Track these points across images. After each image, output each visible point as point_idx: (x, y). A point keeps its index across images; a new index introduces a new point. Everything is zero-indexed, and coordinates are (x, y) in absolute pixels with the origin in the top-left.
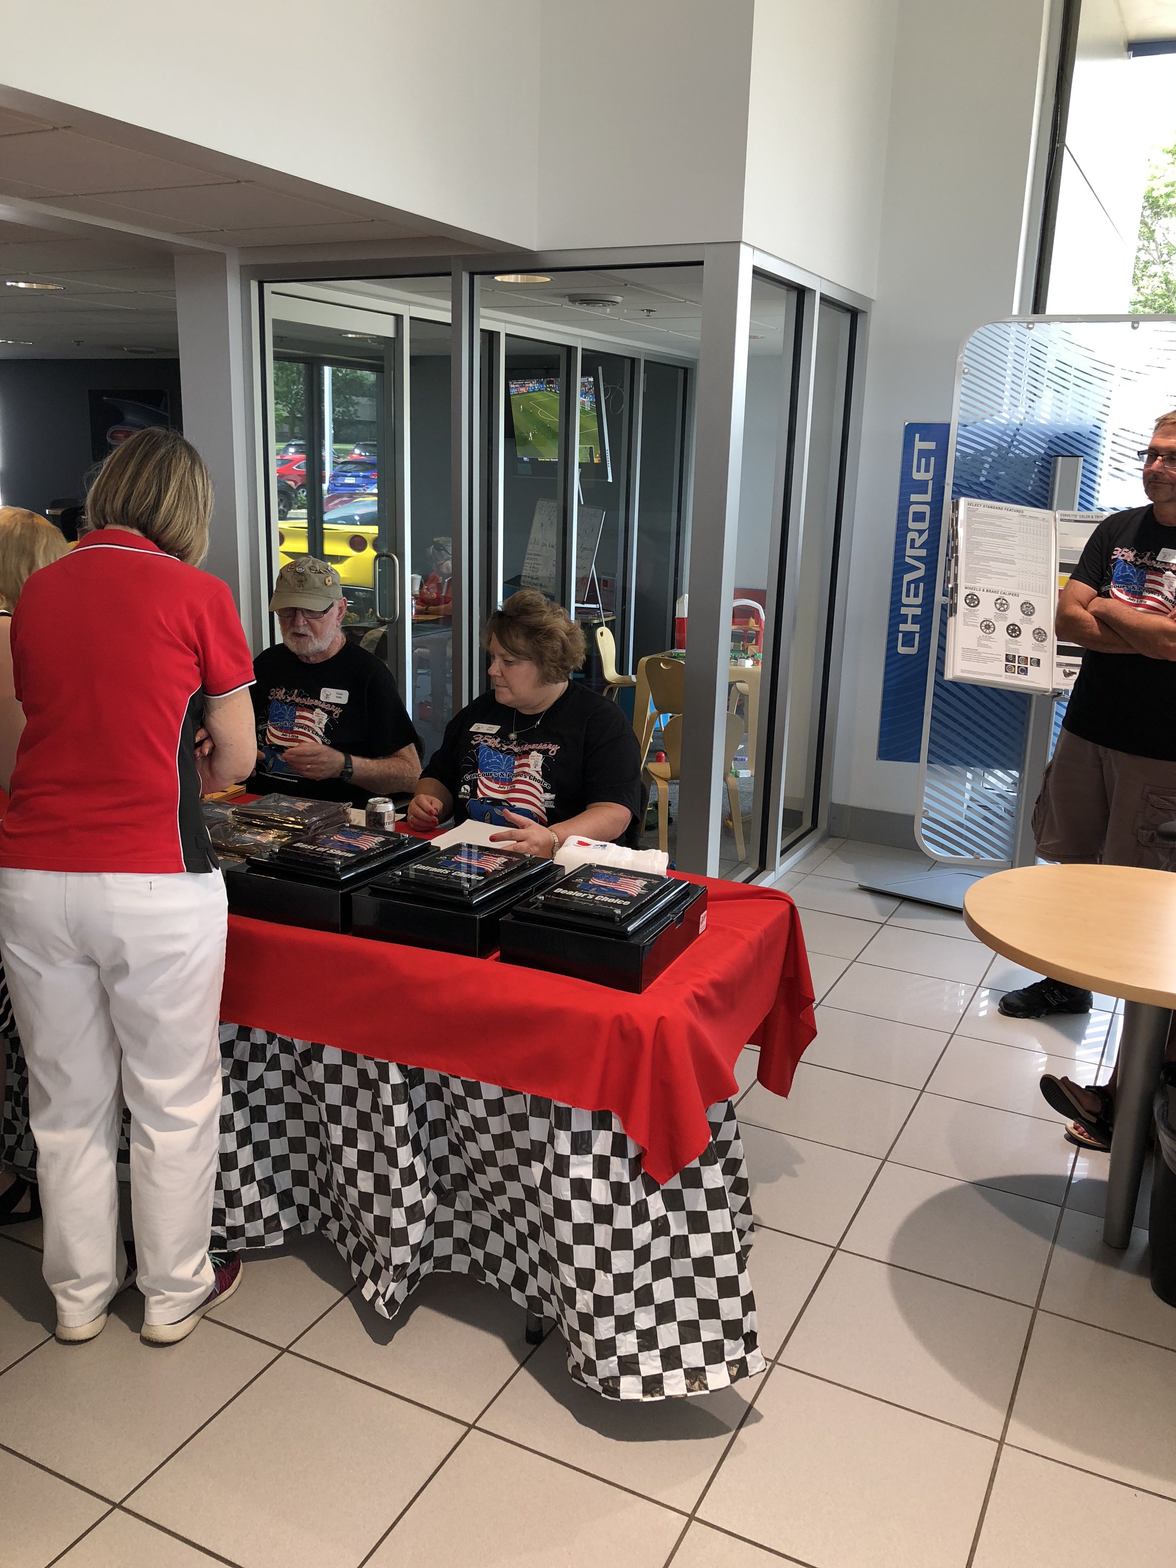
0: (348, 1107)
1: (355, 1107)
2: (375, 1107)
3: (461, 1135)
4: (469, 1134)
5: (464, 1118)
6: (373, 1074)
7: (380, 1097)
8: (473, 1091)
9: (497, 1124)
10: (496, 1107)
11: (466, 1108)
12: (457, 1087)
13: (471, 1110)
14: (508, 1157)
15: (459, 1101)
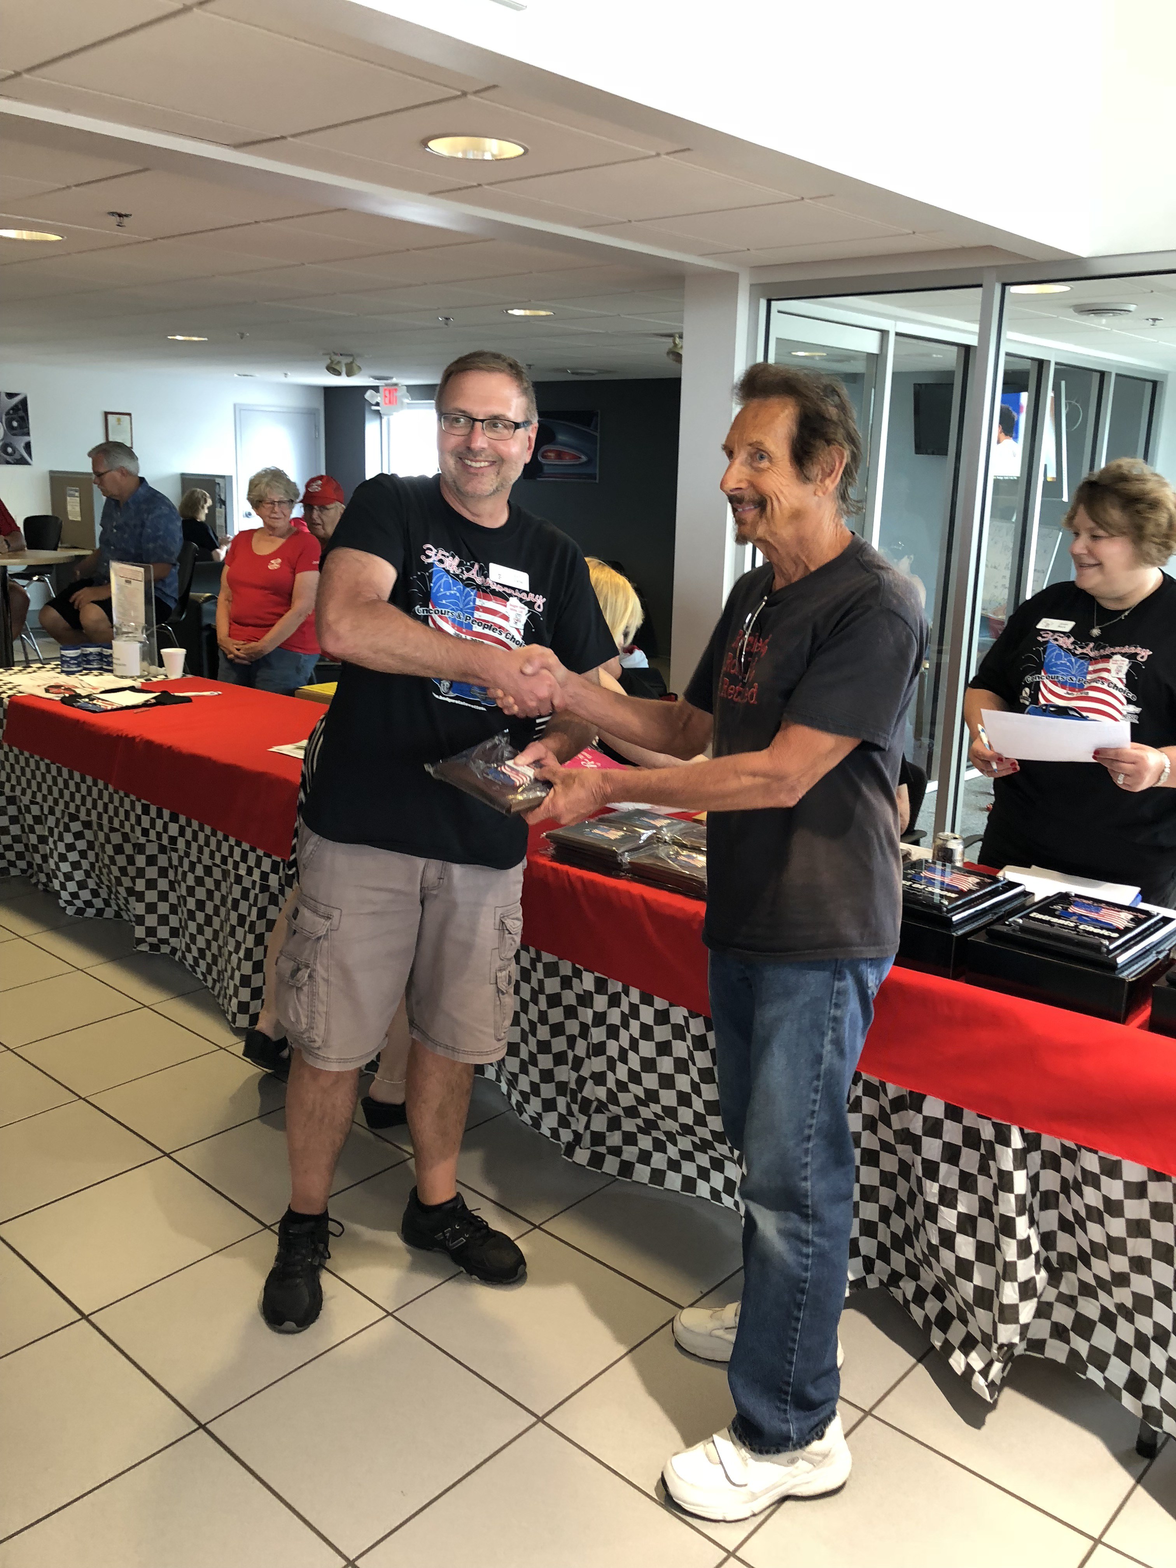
0: (947, 1165)
1: (958, 1166)
2: (984, 1170)
3: (1083, 1213)
4: (1094, 1214)
5: (1092, 1197)
6: (987, 1132)
7: (994, 1159)
8: (1112, 1170)
9: (1136, 1209)
10: (1138, 1191)
11: (1098, 1187)
12: (1091, 1162)
13: (1105, 1190)
14: (1141, 1247)
15: (1090, 1177)
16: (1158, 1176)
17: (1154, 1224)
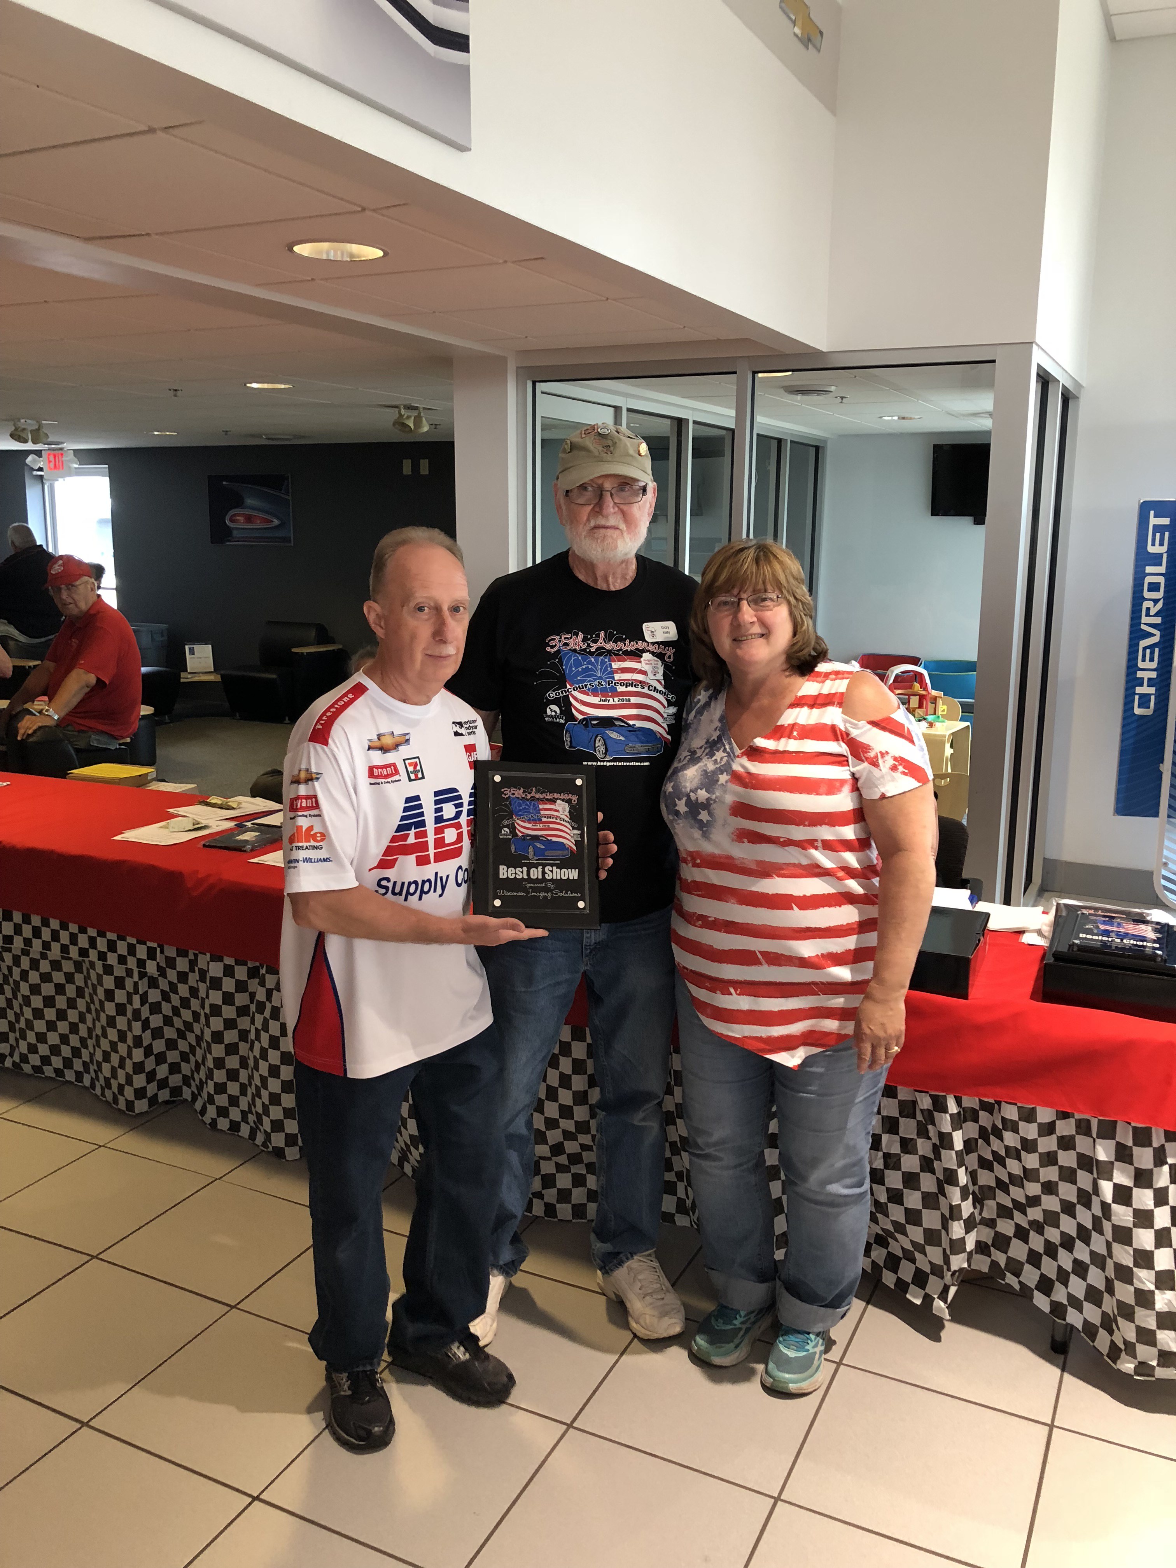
1: (897, 1134)
2: (923, 1133)
3: (1002, 1153)
4: (1013, 1153)
5: (1011, 1140)
6: (925, 1103)
7: (933, 1124)
8: (1029, 1116)
10: (1048, 1129)
11: (1016, 1130)
12: (1010, 1112)
13: (1021, 1134)
14: (1050, 1174)
15: (1009, 1124)
16: (1064, 1115)
17: (1061, 1153)
